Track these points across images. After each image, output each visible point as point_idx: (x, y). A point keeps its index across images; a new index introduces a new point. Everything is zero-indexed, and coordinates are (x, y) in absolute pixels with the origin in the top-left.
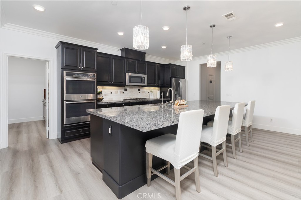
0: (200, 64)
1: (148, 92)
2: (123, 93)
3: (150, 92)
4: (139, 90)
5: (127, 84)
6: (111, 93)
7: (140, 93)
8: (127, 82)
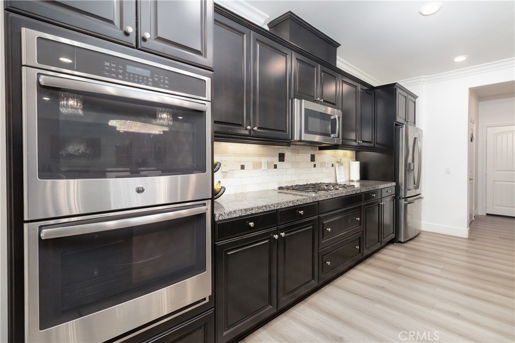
0: (470, 89)
1: (333, 166)
2: (275, 167)
3: (337, 165)
4: (313, 158)
5: (298, 139)
6: (243, 167)
7: (315, 166)
8: (298, 131)
